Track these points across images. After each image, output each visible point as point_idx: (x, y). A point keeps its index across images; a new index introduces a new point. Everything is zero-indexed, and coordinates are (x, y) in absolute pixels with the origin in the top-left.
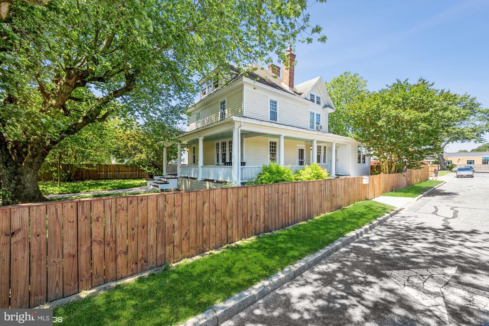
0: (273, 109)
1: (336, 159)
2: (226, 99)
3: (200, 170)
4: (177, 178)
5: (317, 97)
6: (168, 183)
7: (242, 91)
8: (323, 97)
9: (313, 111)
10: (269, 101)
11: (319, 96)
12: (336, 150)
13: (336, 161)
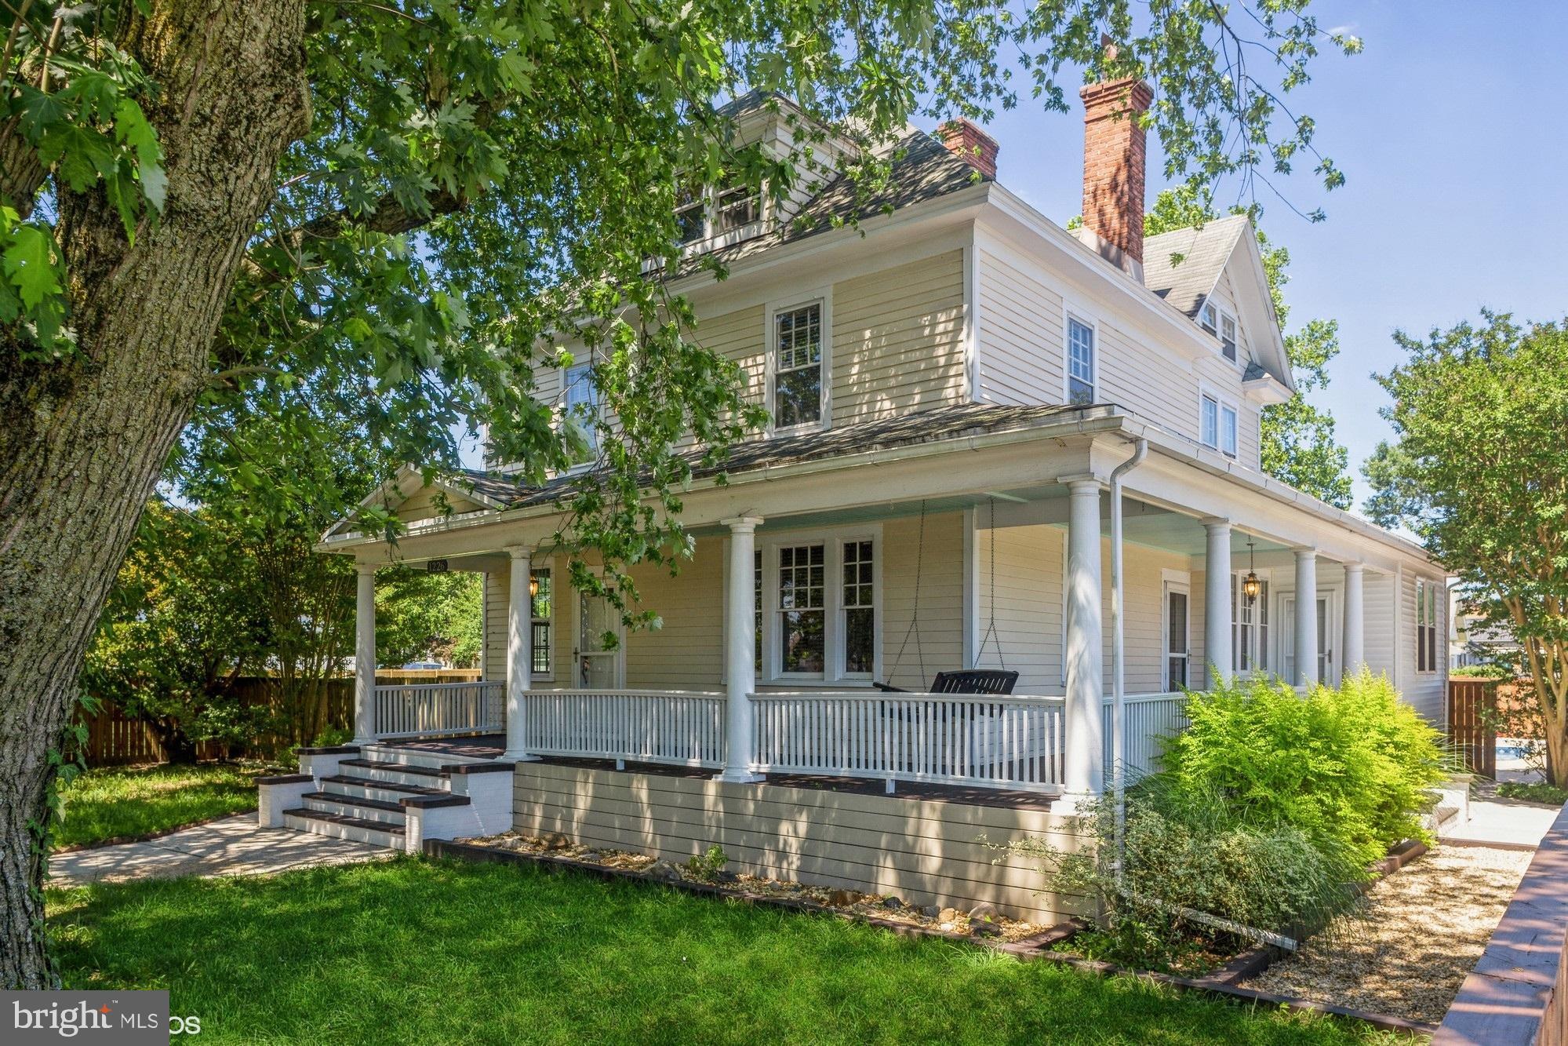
0: (1077, 373)
1: (1321, 649)
2: (829, 294)
3: (743, 717)
4: (510, 767)
5: (1225, 320)
6: (466, 801)
7: (960, 257)
8: (1245, 323)
9: (1212, 392)
10: (1065, 324)
11: (1232, 314)
12: (1321, 604)
13: (1321, 661)
